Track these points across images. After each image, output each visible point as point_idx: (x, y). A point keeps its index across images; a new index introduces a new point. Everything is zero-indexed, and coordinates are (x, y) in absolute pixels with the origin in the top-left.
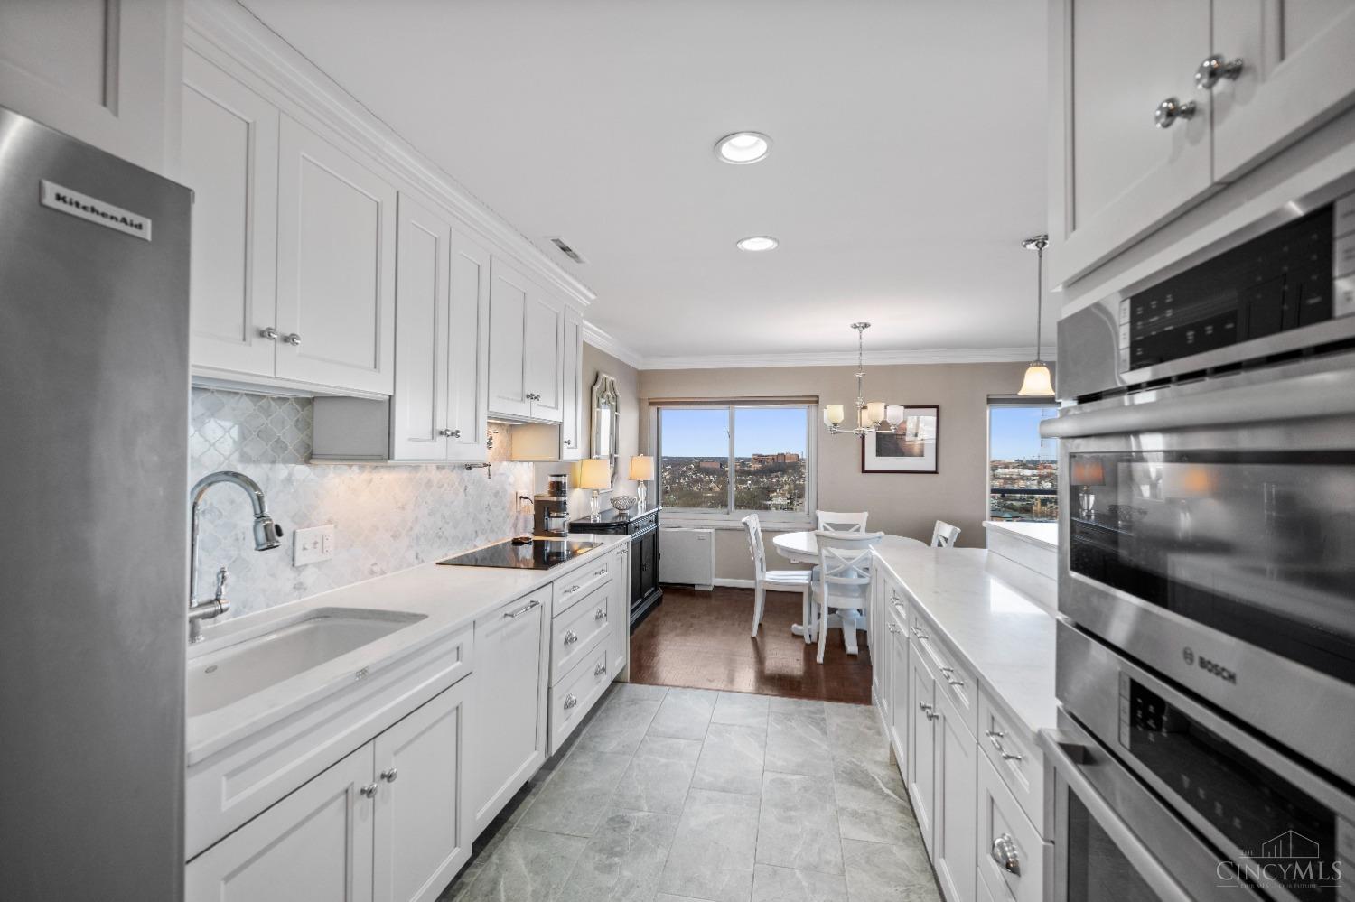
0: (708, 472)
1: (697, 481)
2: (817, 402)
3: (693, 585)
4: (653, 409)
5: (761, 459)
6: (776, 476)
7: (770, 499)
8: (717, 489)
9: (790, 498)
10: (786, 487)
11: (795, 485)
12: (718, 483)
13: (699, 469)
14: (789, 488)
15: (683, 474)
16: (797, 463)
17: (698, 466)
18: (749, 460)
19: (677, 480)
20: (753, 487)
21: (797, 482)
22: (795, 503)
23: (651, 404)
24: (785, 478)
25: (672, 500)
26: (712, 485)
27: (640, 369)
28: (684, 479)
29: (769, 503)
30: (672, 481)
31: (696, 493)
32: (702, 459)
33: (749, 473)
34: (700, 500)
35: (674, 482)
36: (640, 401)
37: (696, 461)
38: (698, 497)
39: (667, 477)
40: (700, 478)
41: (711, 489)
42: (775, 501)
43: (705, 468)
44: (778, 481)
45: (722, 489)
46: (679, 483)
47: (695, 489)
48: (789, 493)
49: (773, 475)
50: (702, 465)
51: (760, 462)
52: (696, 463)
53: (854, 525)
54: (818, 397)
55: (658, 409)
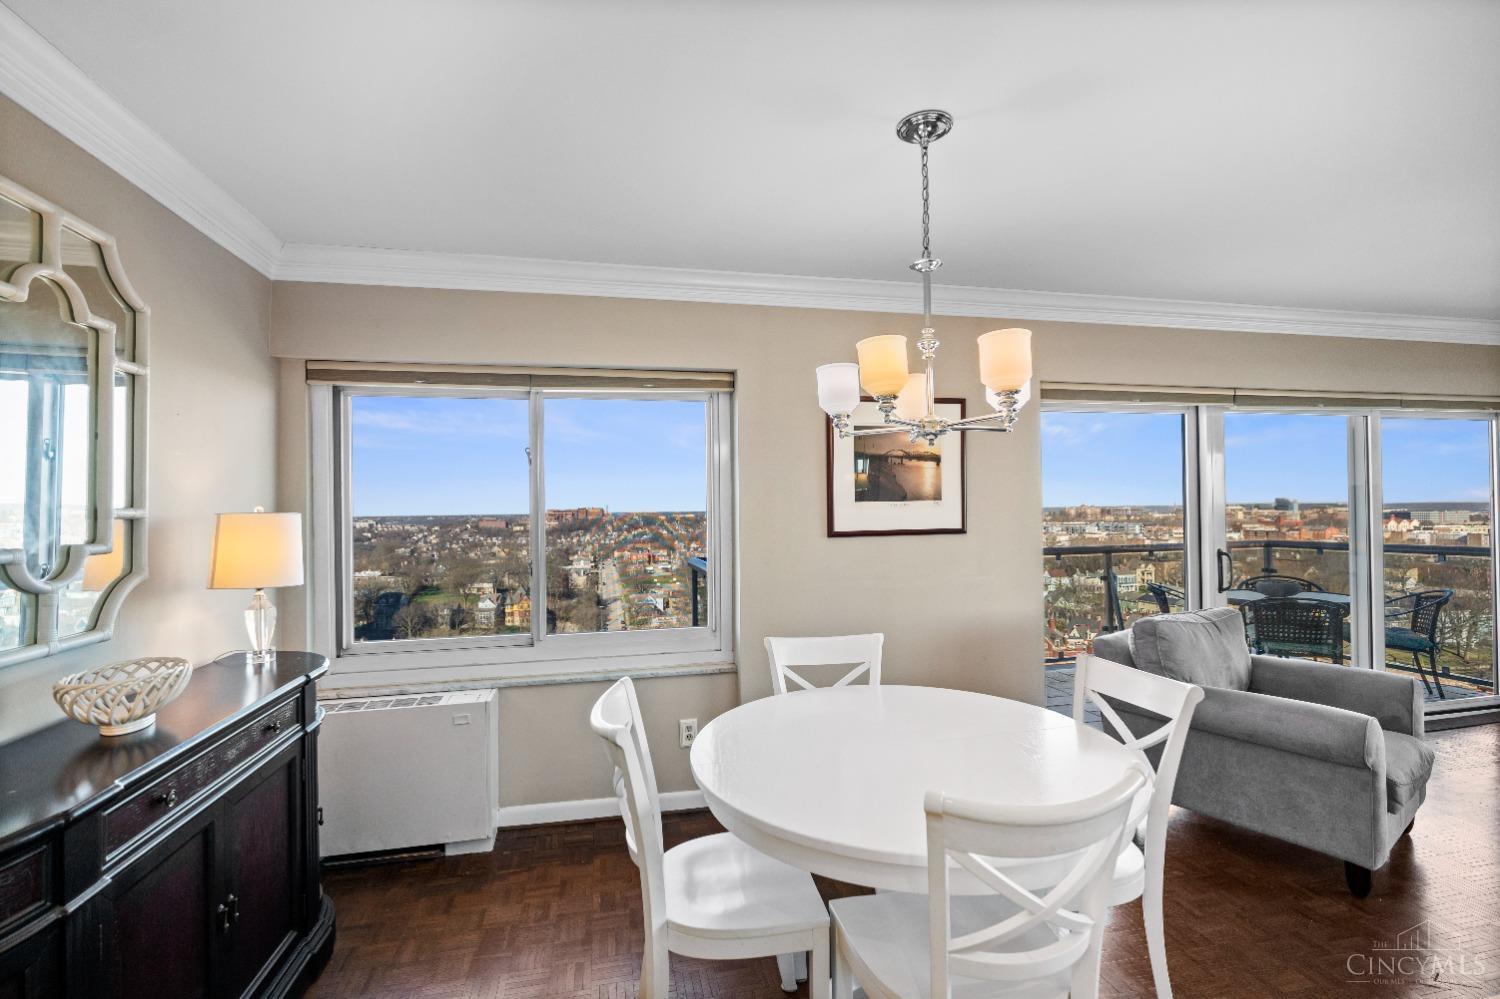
0: (490, 533)
1: (475, 546)
2: (732, 384)
3: (441, 847)
4: (322, 392)
5: (559, 515)
6: (578, 535)
7: (571, 563)
8: (503, 554)
9: (595, 561)
10: (589, 548)
11: (600, 545)
12: (503, 546)
13: (478, 529)
14: (593, 549)
15: (456, 537)
16: (601, 520)
17: (476, 526)
19: (448, 545)
21: (602, 542)
22: (600, 566)
23: (310, 375)
24: (588, 537)
25: (440, 571)
26: (496, 549)
27: (272, 277)
28: (457, 543)
29: (570, 567)
30: (441, 546)
31: (475, 561)
32: (481, 518)
34: (479, 570)
35: (443, 548)
36: (277, 366)
37: (473, 519)
38: (479, 566)
39: (434, 541)
40: (480, 540)
41: (494, 554)
42: (576, 566)
43: (486, 529)
44: (579, 541)
45: (508, 554)
46: (451, 549)
47: (472, 555)
49: (573, 534)
50: (481, 525)
51: (558, 518)
52: (474, 522)
53: (852, 667)
54: (732, 373)
55: (336, 392)
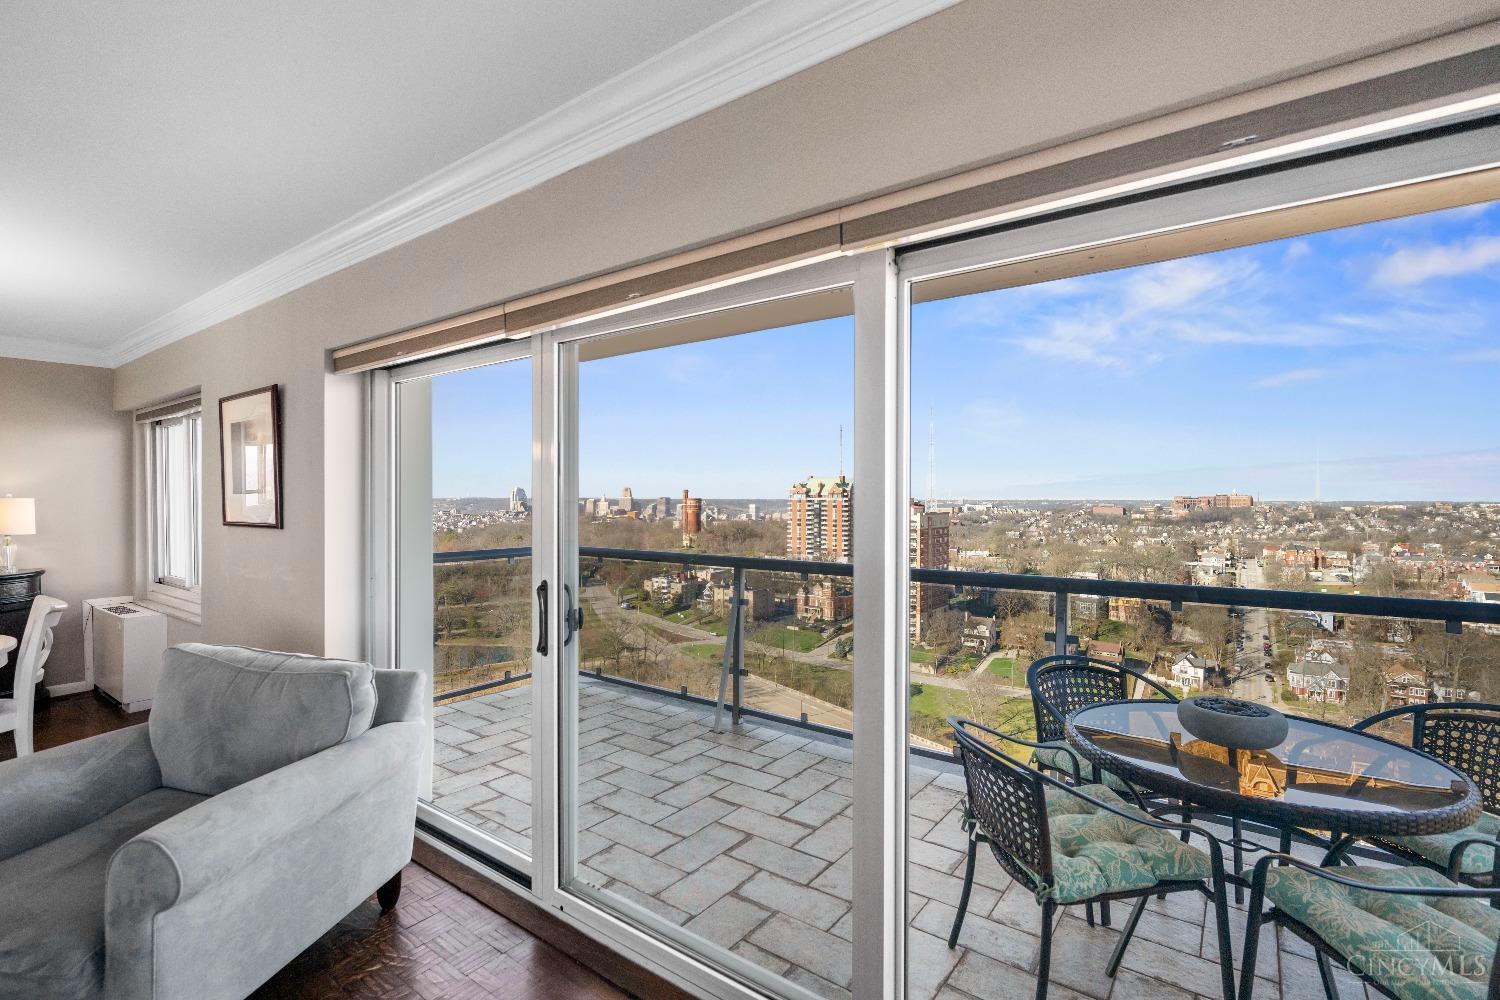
0: (1104, 520)
1: (1085, 532)
5: (1188, 504)
6: (1213, 527)
7: (1198, 559)
8: (1114, 543)
9: (1232, 559)
11: (1244, 540)
12: (1117, 535)
13: (1092, 516)
14: (1232, 544)
15: (1068, 523)
16: (1248, 510)
17: (1091, 513)
18: (1168, 503)
19: (1058, 530)
20: (1171, 541)
21: (1249, 536)
22: (1240, 565)
24: (1228, 529)
26: (1107, 537)
28: (1069, 529)
29: (1195, 563)
30: (1051, 531)
31: (1081, 548)
32: (1096, 504)
33: (1168, 522)
35: (1054, 533)
37: (1088, 505)
39: (1046, 526)
40: (1092, 528)
41: (1104, 543)
43: (1100, 516)
44: (1214, 534)
45: (1121, 544)
46: (1061, 535)
47: (1080, 542)
48: (1229, 550)
49: (1207, 525)
50: (1096, 511)
51: (1188, 507)
52: (1088, 508)
